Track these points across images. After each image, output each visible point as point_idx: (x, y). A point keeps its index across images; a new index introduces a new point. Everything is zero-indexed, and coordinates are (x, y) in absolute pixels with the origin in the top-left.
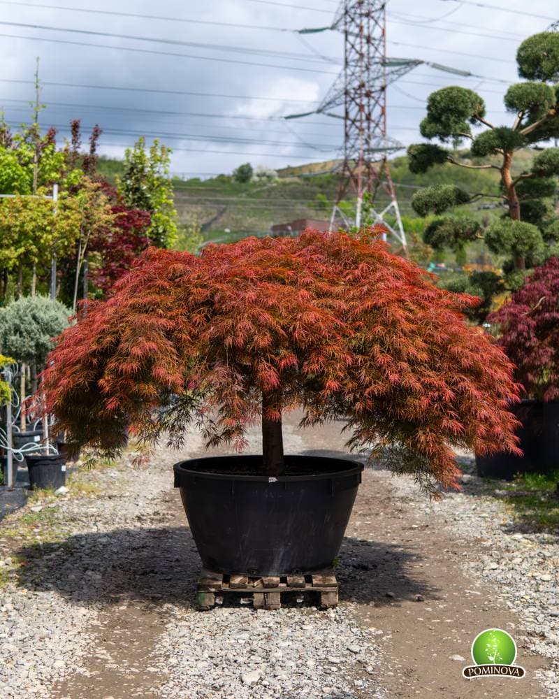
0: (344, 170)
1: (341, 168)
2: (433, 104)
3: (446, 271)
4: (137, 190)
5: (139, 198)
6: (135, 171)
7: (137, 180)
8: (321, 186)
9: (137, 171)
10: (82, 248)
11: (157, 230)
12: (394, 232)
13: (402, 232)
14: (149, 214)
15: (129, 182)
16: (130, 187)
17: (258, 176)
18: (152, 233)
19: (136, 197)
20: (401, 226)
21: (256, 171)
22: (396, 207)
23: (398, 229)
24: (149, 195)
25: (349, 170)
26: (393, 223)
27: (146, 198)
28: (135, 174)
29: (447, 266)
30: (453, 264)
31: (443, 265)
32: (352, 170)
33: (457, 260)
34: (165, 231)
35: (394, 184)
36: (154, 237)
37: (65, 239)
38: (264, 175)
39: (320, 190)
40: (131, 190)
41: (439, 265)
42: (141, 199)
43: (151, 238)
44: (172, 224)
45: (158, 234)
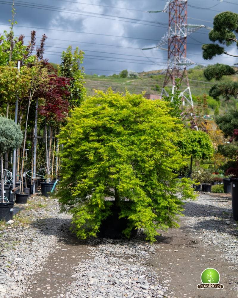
0: (167, 73)
1: (166, 72)
2: (217, 20)
3: (210, 118)
4: (67, 70)
5: (67, 74)
6: (66, 61)
7: (67, 66)
8: (157, 81)
9: (68, 61)
10: (32, 94)
11: (76, 90)
12: (188, 101)
13: (192, 101)
14: (72, 82)
15: (63, 66)
16: (63, 69)
17: (130, 75)
18: (73, 91)
19: (66, 73)
20: (191, 98)
21: (129, 73)
22: (190, 90)
23: (190, 100)
24: (73, 73)
25: (169, 73)
26: (188, 97)
27: (71, 74)
28: (66, 63)
29: (210, 116)
30: (213, 116)
31: (209, 116)
32: (170, 73)
33: (215, 114)
34: (80, 91)
35: (189, 80)
36: (74, 93)
37: (22, 89)
38: (133, 75)
39: (156, 82)
40: (64, 70)
41: (207, 116)
42: (69, 74)
43: (73, 94)
44: (84, 88)
45: (76, 92)
